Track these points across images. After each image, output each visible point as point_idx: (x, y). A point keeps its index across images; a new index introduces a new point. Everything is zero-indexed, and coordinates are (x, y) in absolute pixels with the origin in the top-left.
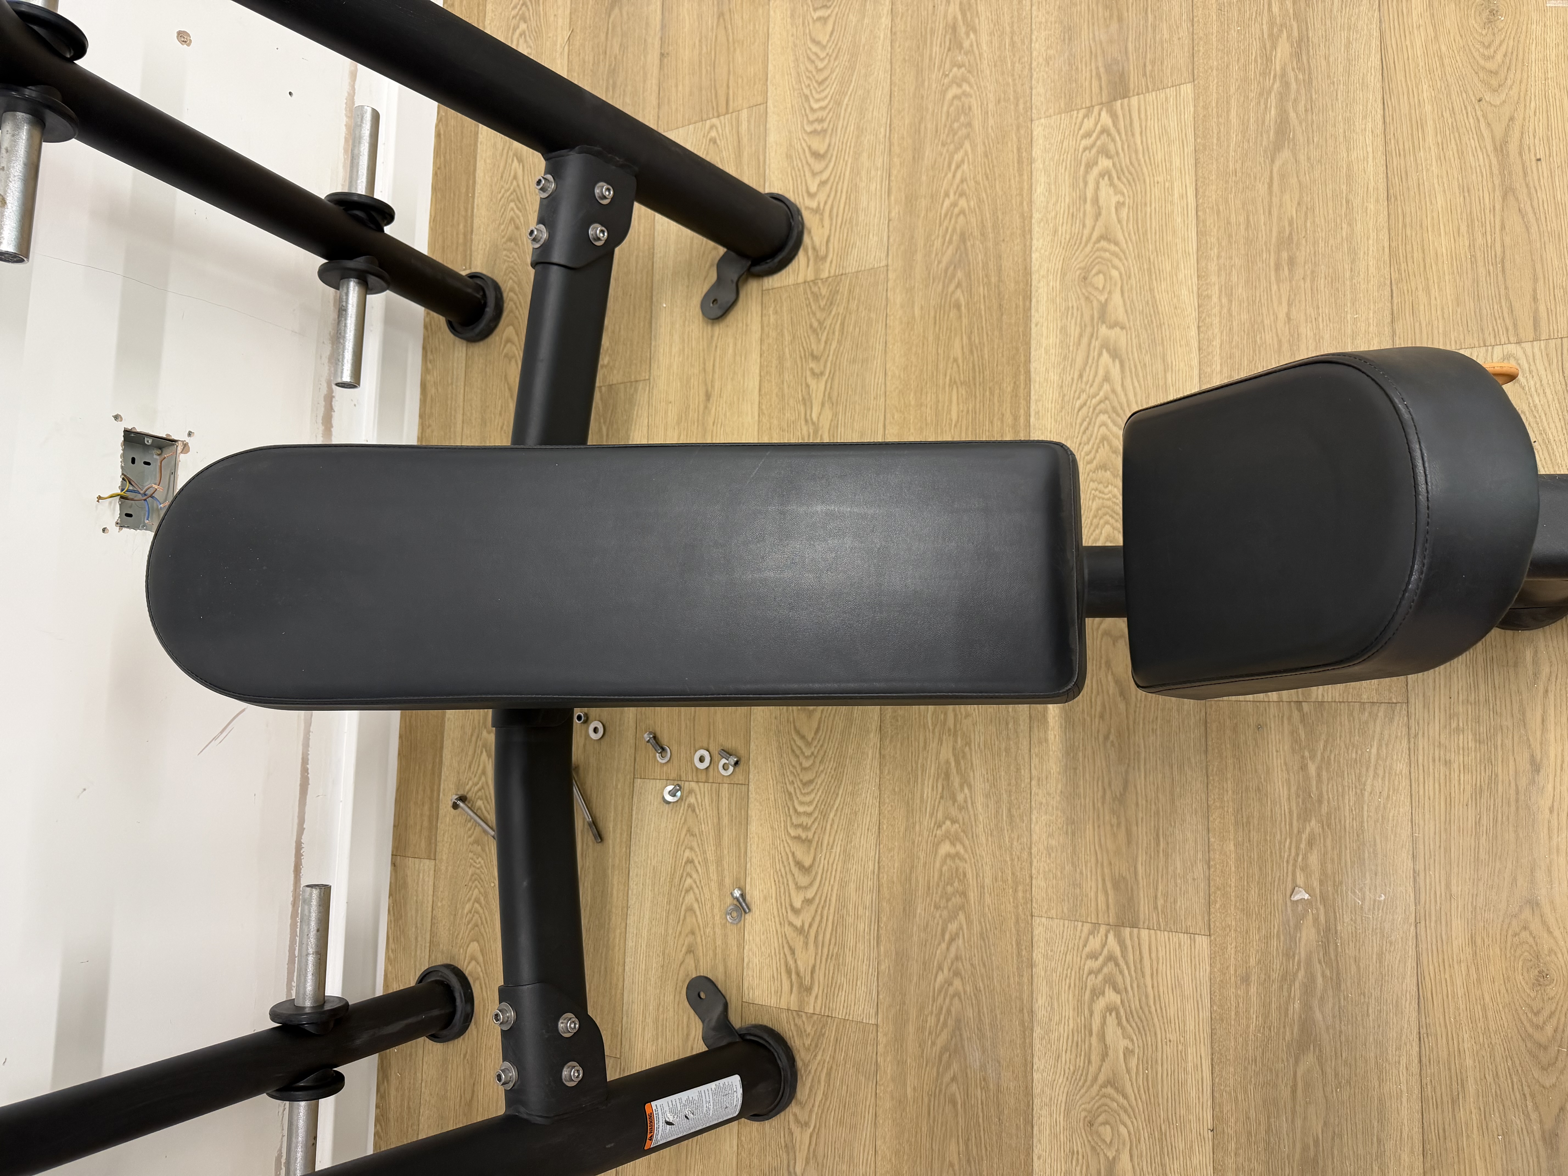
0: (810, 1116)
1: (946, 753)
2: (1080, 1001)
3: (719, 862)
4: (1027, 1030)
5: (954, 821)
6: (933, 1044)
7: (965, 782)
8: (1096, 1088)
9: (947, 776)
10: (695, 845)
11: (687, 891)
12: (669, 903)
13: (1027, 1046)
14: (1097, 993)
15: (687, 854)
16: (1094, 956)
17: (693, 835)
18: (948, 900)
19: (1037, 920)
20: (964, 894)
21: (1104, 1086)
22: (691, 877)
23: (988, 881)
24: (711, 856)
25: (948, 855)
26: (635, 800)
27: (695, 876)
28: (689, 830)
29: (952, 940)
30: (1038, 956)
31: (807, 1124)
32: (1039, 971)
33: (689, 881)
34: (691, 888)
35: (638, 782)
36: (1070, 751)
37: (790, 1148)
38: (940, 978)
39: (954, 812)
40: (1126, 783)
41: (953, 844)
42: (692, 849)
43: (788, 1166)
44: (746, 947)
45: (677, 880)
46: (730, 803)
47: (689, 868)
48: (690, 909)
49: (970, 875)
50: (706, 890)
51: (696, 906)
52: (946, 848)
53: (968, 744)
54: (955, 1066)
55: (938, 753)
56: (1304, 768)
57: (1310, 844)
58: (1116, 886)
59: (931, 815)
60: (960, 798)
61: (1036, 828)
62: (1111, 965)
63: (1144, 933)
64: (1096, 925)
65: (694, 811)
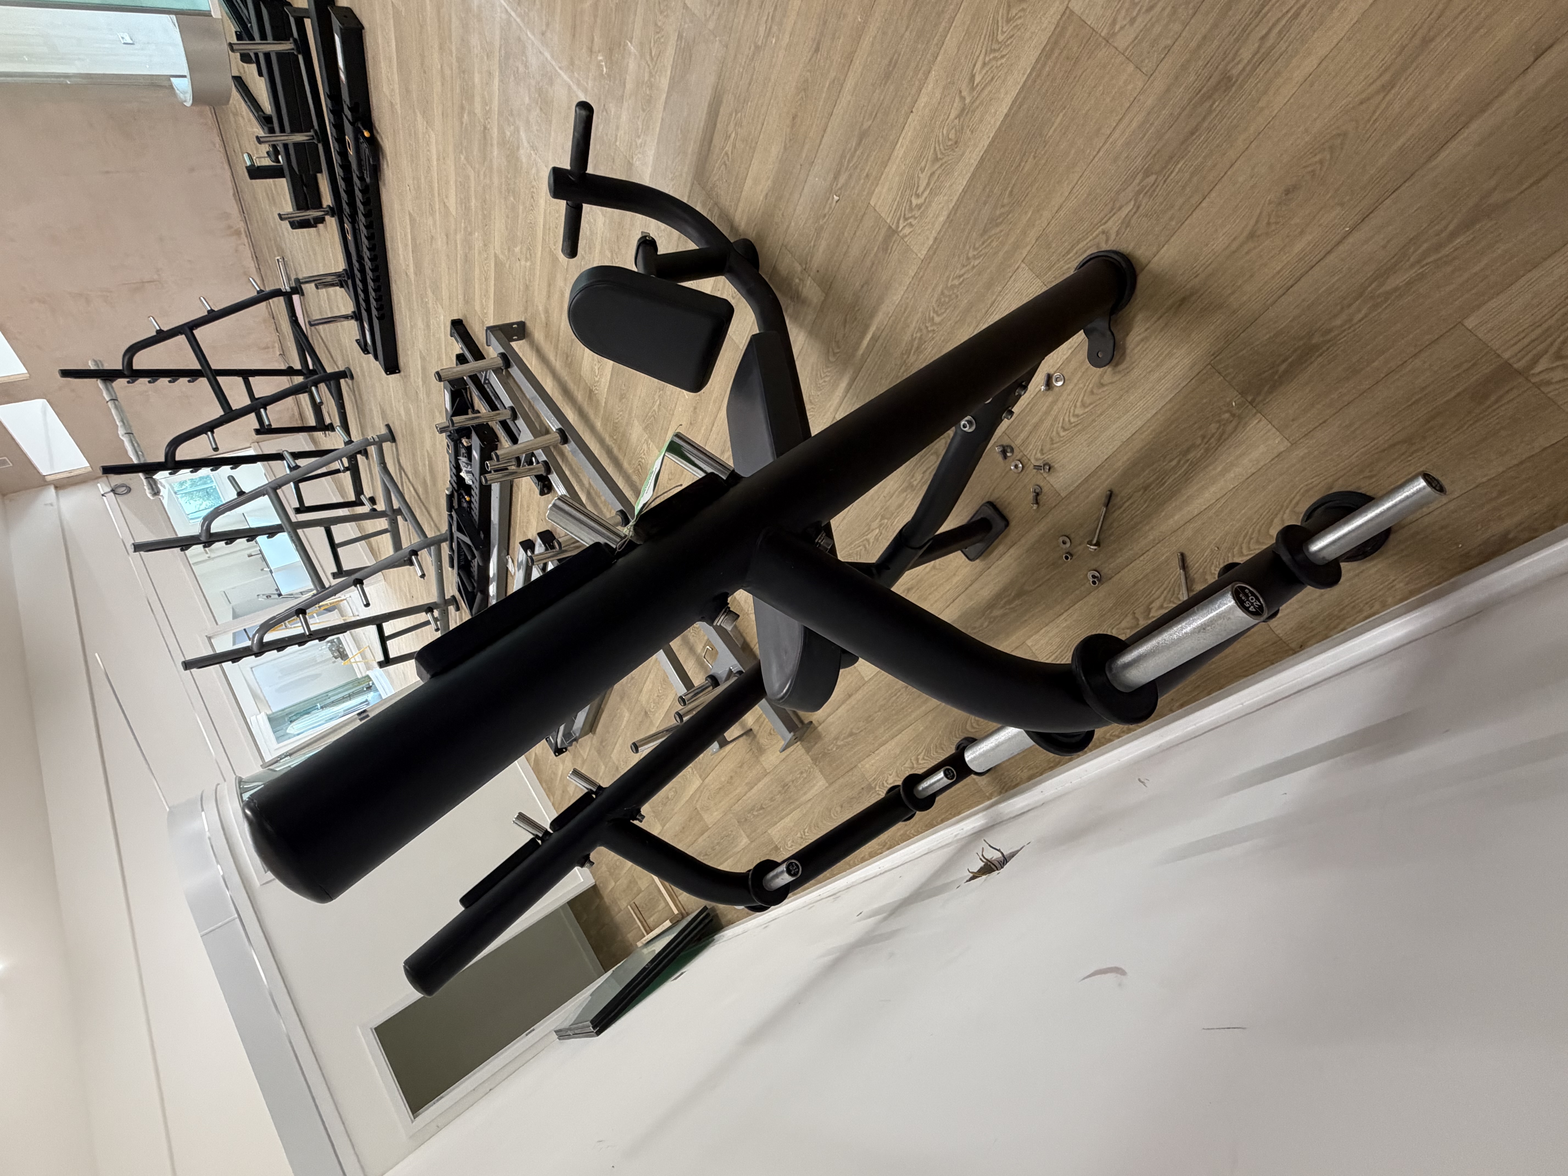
0: (1097, 236)
1: (912, 358)
2: (927, 208)
3: (1047, 413)
4: (956, 208)
5: (927, 328)
6: (1001, 231)
7: (913, 340)
8: (944, 161)
9: (918, 348)
10: (1054, 433)
11: (1077, 416)
12: (1094, 421)
13: (960, 201)
14: (919, 207)
15: (1062, 434)
16: (911, 225)
17: (1052, 439)
18: (950, 296)
19: (922, 257)
20: (942, 293)
21: (941, 159)
22: (1069, 421)
23: (930, 290)
24: (1050, 419)
25: (938, 315)
26: (1071, 489)
27: (1067, 419)
28: (1052, 444)
29: (960, 277)
30: (931, 242)
31: (1103, 232)
32: (934, 234)
33: (1072, 420)
34: (1074, 416)
35: (1063, 495)
36: (872, 316)
37: (1126, 223)
38: (977, 262)
39: (924, 331)
40: (862, 287)
41: (933, 319)
42: (1058, 433)
43: (1135, 213)
44: (1065, 357)
45: (1079, 427)
46: (1020, 433)
47: (1067, 426)
48: (1084, 405)
49: (935, 299)
50: (1066, 405)
51: (1079, 404)
52: (937, 319)
53: (902, 354)
54: (998, 212)
55: (916, 361)
56: (814, 246)
57: (825, 216)
58: (887, 249)
59: (933, 339)
60: (919, 335)
61: (900, 297)
62: (907, 216)
63: (888, 221)
64: (902, 238)
65: (1042, 450)
